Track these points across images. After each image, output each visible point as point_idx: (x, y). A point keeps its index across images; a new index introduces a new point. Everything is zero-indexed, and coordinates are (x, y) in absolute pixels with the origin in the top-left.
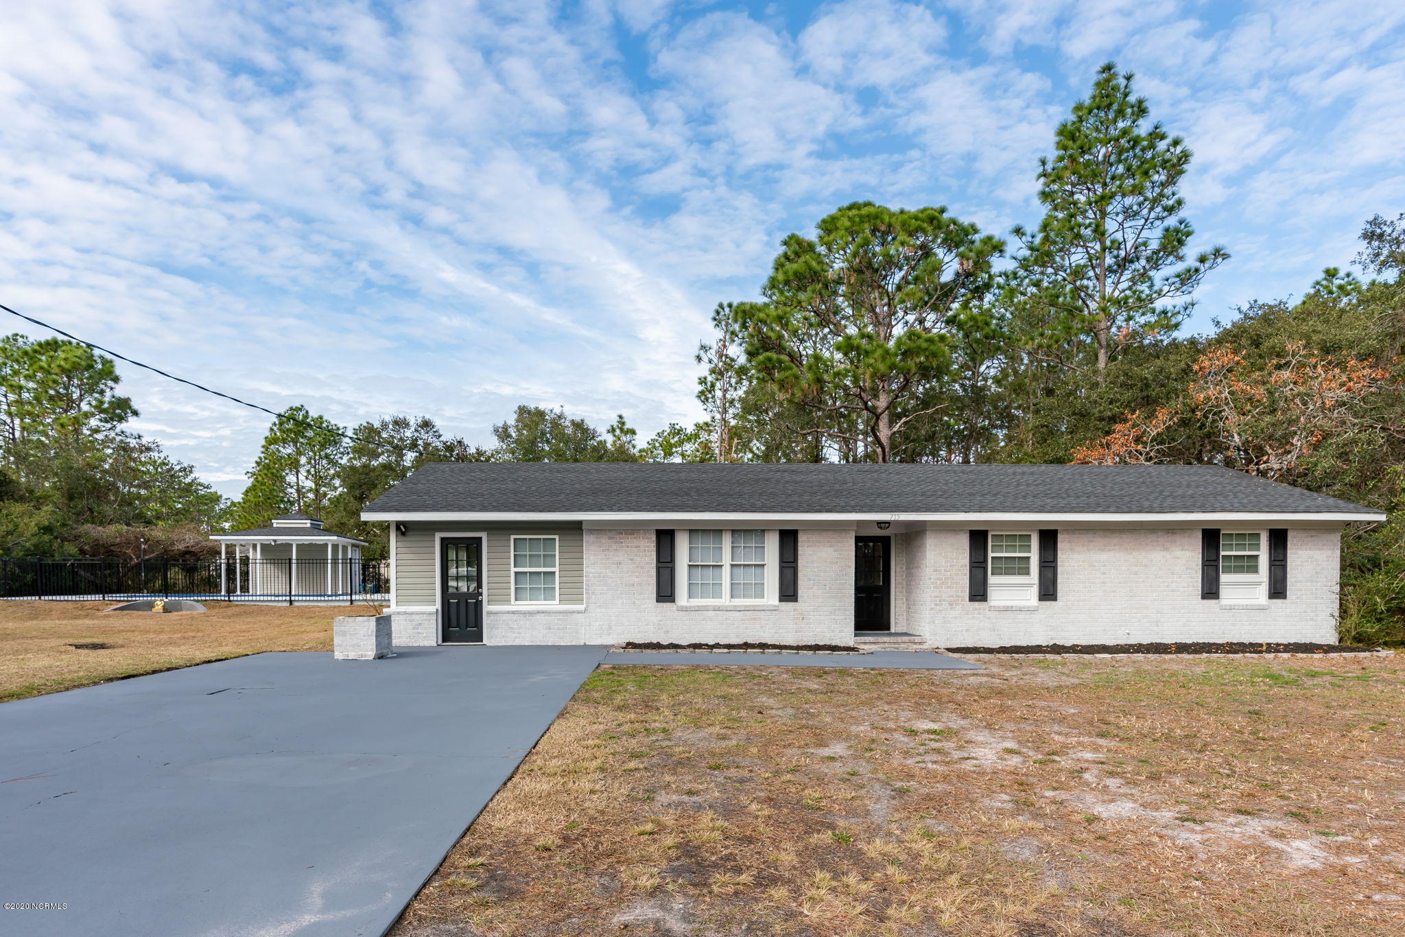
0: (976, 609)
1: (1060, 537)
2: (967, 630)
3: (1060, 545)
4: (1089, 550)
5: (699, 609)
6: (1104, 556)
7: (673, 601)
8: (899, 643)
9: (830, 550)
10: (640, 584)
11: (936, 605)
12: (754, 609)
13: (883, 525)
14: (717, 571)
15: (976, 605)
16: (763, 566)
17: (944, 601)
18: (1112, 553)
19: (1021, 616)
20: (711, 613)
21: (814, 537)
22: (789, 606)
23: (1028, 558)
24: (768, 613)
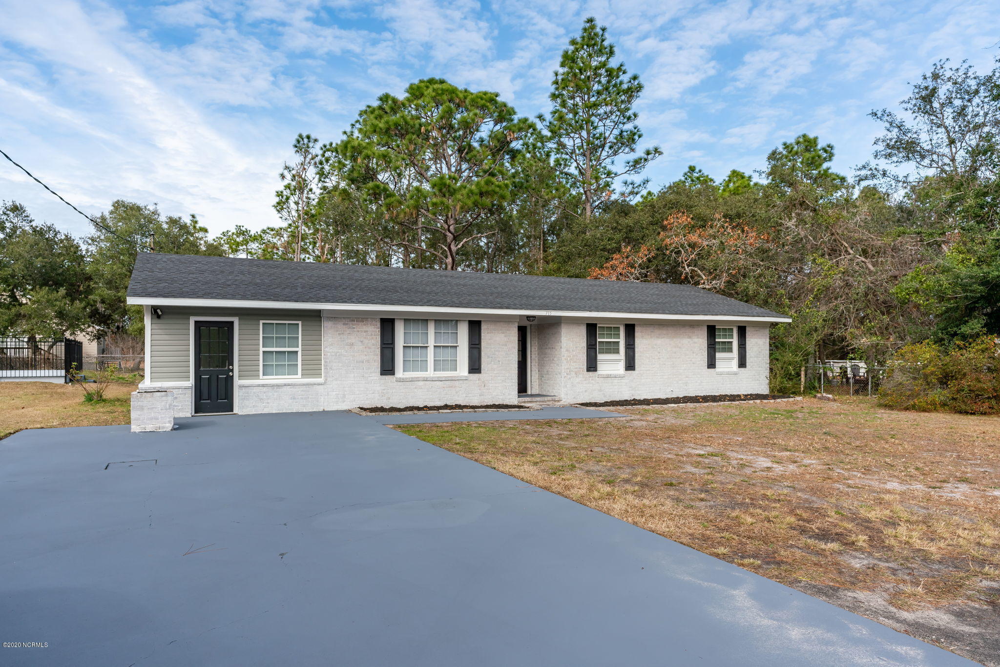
0: (590, 377)
1: (637, 329)
2: (586, 391)
3: (637, 334)
4: (651, 337)
5: (412, 380)
6: (659, 341)
7: (394, 374)
8: (545, 401)
9: (503, 335)
10: (368, 361)
11: (567, 374)
12: (452, 379)
13: (531, 319)
14: (424, 350)
15: (591, 373)
16: (456, 347)
17: (572, 371)
18: (663, 340)
19: (616, 381)
20: (421, 383)
21: (492, 326)
22: (475, 376)
23: (618, 342)
24: (461, 382)
